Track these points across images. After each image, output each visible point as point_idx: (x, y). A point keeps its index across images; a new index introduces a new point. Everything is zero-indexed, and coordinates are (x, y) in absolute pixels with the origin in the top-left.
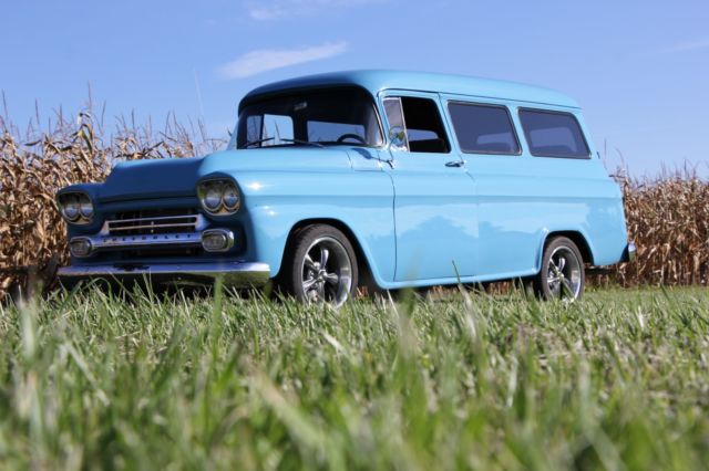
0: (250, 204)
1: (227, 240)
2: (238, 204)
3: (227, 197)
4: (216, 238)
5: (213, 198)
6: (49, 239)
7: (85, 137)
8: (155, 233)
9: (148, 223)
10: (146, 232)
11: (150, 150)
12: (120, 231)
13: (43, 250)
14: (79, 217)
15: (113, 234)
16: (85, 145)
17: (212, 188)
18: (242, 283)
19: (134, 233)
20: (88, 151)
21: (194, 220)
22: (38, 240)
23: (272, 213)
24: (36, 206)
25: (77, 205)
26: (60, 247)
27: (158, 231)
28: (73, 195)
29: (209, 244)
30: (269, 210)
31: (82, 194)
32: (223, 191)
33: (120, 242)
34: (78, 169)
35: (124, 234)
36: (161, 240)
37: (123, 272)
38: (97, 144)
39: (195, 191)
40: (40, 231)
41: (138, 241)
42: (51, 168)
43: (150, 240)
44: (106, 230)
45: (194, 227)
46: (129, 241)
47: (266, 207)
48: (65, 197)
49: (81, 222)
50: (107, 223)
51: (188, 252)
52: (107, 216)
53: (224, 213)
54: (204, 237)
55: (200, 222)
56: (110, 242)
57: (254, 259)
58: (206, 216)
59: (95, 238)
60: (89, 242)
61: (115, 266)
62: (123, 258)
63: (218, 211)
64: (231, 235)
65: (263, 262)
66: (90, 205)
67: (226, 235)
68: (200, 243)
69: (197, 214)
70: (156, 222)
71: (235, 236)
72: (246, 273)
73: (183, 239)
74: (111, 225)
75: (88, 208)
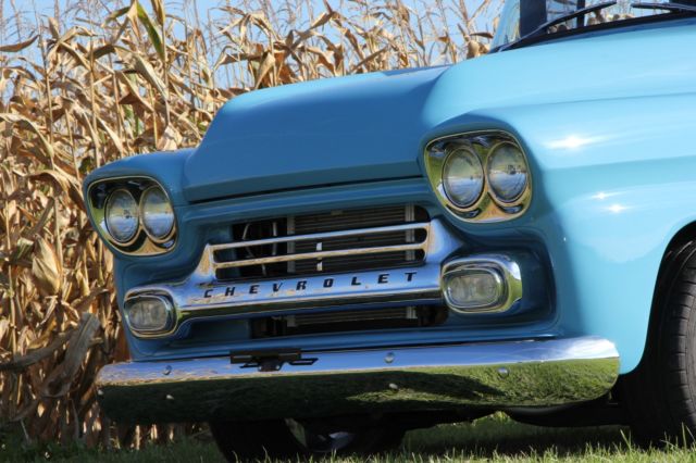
0: (556, 190)
1: (505, 285)
2: (527, 193)
3: (499, 174)
4: (476, 280)
5: (462, 178)
6: (72, 278)
7: (144, 19)
8: (326, 271)
9: (309, 246)
10: (305, 270)
11: (305, 35)
12: (243, 269)
13: (59, 309)
14: (143, 237)
15: (225, 277)
16: (145, 35)
17: (460, 154)
18: (549, 392)
19: (278, 272)
20: (152, 50)
21: (421, 235)
22: (45, 287)
23: (616, 208)
24: (38, 202)
25: (133, 208)
26: (101, 299)
27: (334, 268)
28: (124, 183)
29: (460, 294)
30: (609, 201)
31: (146, 183)
32: (487, 161)
33: (242, 296)
34: (131, 99)
35: (251, 275)
36: (342, 288)
37: (254, 373)
38: (174, 32)
39: (419, 162)
40: (51, 263)
41: (288, 292)
42: (67, 102)
43: (314, 290)
44: (207, 268)
45: (420, 253)
46: (265, 294)
47: (602, 196)
48: (105, 190)
49: (148, 250)
50: (209, 250)
51: (411, 315)
52: (207, 233)
53: (492, 216)
54: (448, 278)
55: (437, 242)
56: (219, 298)
57: (576, 331)
58: (449, 226)
59: (185, 289)
60: (169, 298)
61: (235, 358)
62: (254, 337)
63: (479, 211)
64: (515, 270)
65: (599, 336)
66: (167, 206)
67: (500, 271)
68: (438, 294)
69: (428, 220)
70: (329, 244)
71: (523, 273)
72: (557, 365)
73: (396, 284)
74: (219, 256)
75: (159, 215)
